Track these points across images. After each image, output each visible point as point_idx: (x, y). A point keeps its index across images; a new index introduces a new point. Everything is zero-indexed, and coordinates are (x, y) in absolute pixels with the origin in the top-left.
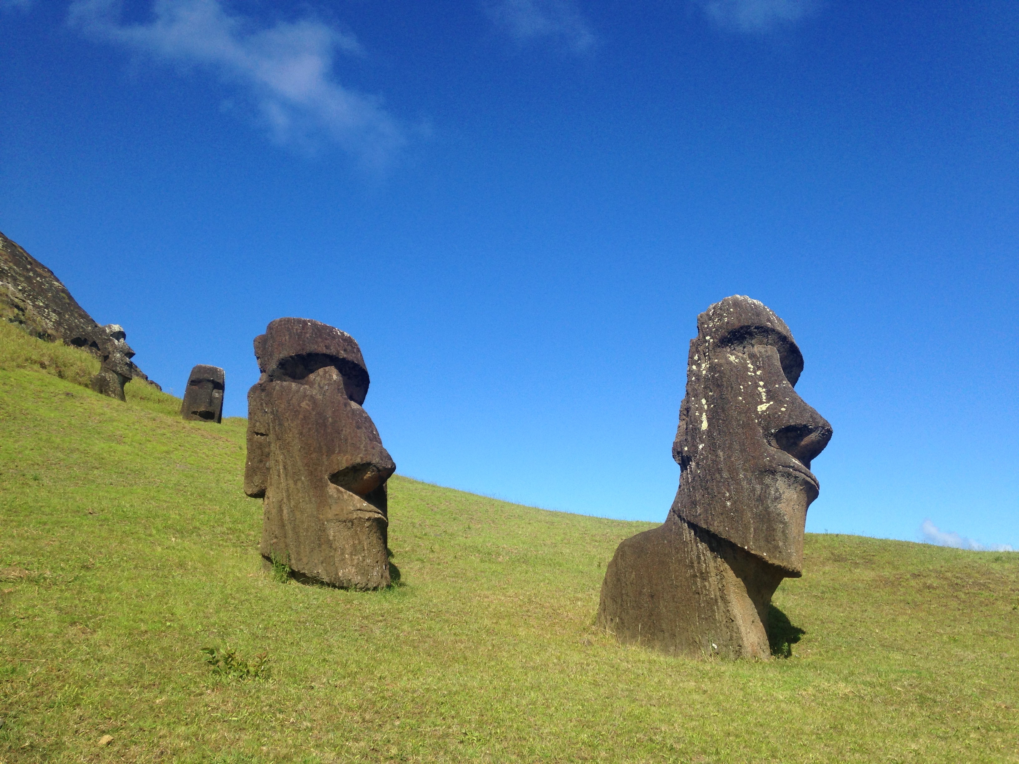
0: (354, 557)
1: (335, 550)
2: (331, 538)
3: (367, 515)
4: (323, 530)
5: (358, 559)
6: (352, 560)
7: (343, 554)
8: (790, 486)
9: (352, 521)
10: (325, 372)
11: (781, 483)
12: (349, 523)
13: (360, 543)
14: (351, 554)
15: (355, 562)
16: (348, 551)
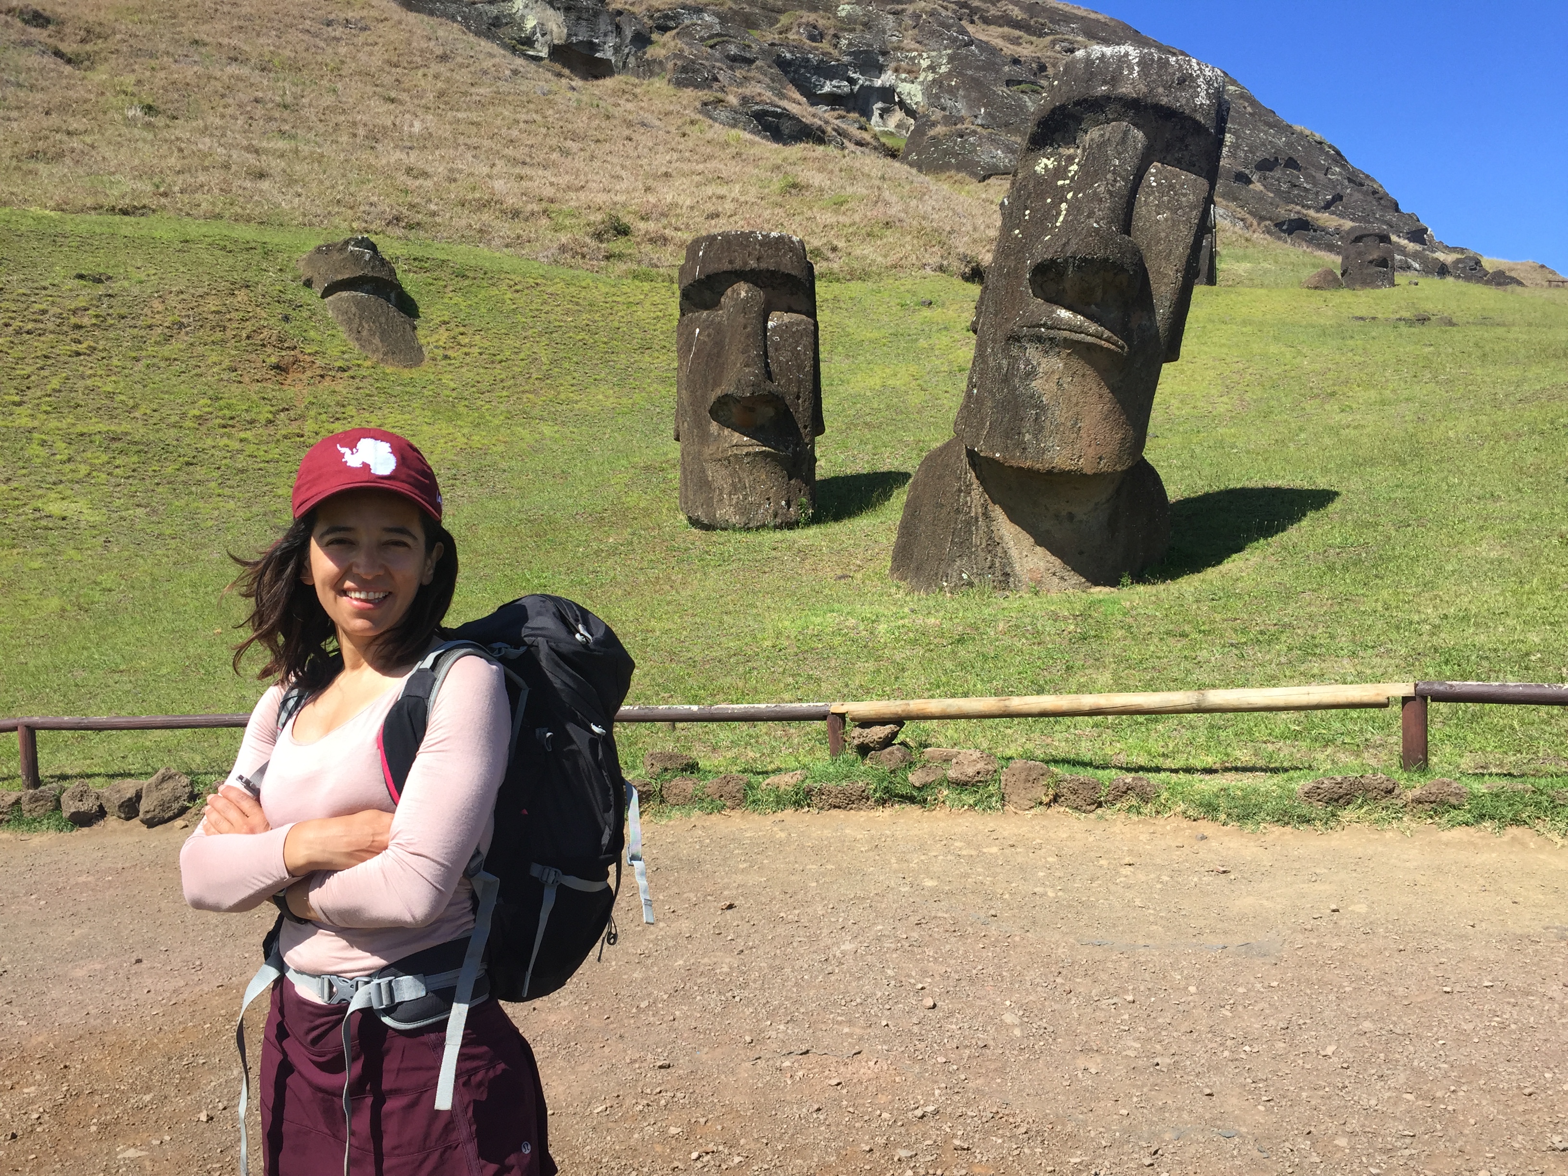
0: (733, 496)
1: (714, 490)
2: (710, 479)
3: (745, 450)
4: (703, 471)
5: (739, 498)
6: (731, 499)
7: (721, 494)
8: (1047, 352)
9: (727, 459)
10: (734, 291)
11: (1032, 352)
12: (727, 461)
13: (740, 481)
14: (730, 494)
15: (734, 502)
16: (726, 491)
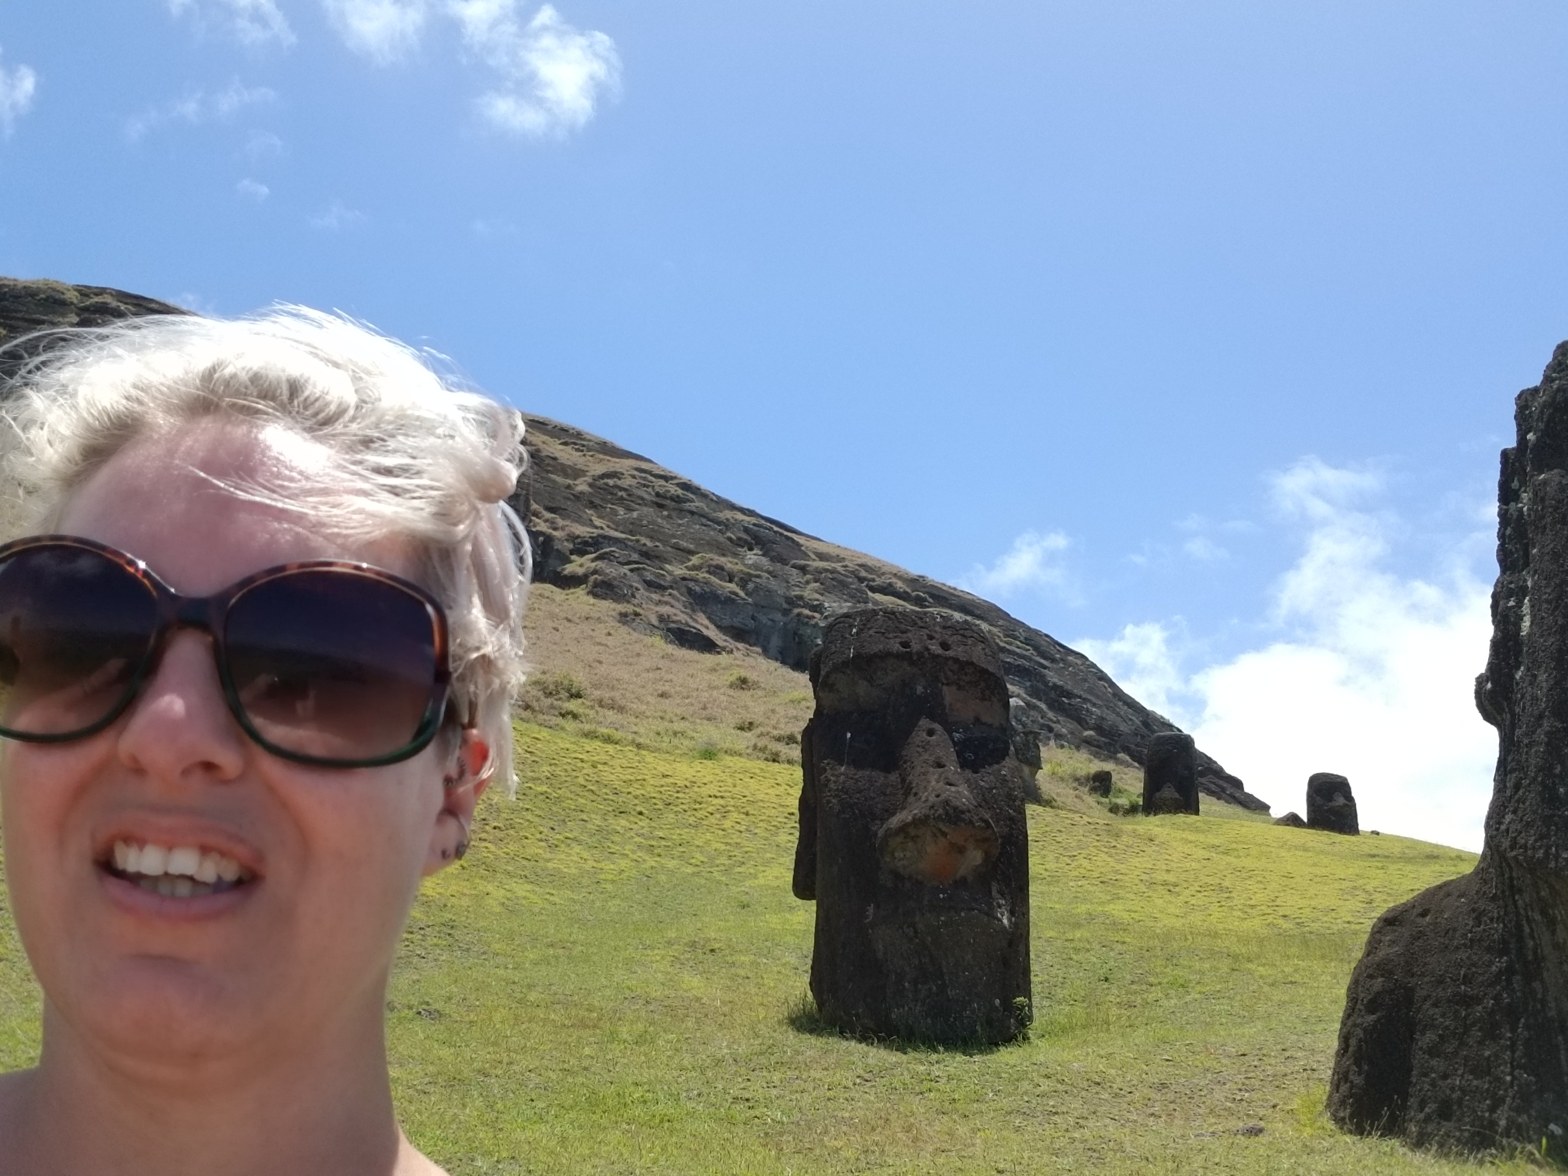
0: (920, 986)
1: (887, 975)
5: (930, 989)
6: (917, 991)
7: (900, 981)
14: (916, 982)
15: (923, 994)
16: (909, 977)
